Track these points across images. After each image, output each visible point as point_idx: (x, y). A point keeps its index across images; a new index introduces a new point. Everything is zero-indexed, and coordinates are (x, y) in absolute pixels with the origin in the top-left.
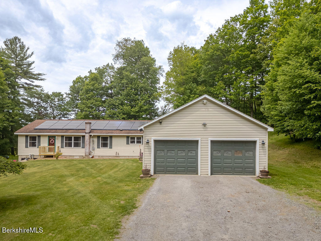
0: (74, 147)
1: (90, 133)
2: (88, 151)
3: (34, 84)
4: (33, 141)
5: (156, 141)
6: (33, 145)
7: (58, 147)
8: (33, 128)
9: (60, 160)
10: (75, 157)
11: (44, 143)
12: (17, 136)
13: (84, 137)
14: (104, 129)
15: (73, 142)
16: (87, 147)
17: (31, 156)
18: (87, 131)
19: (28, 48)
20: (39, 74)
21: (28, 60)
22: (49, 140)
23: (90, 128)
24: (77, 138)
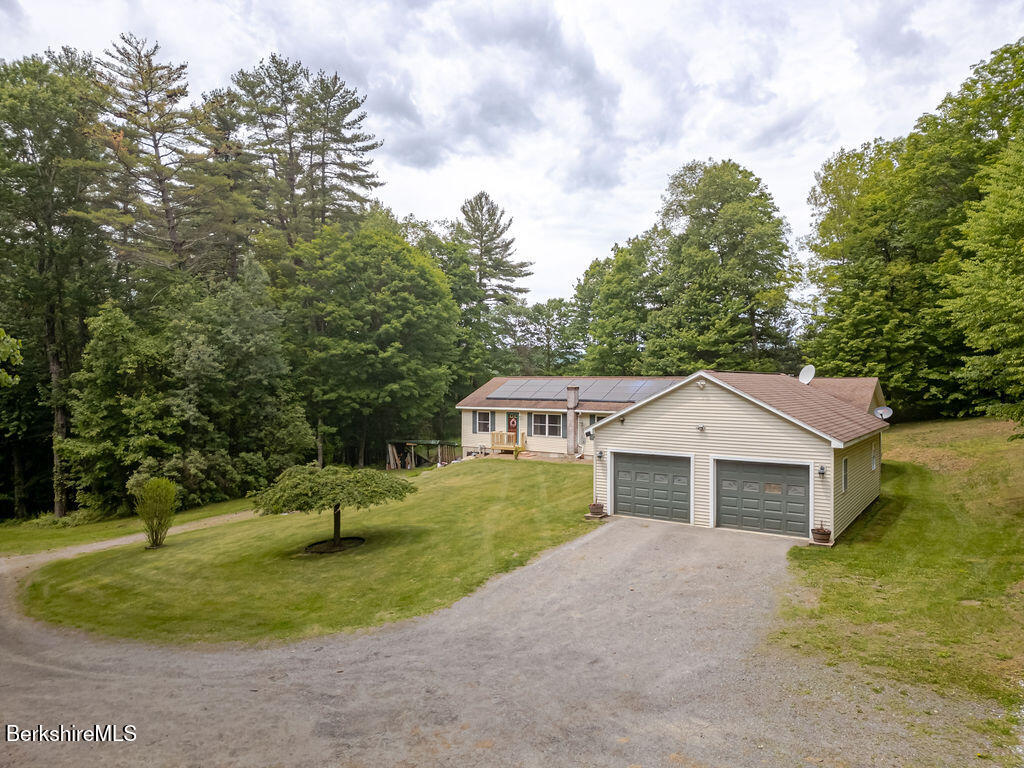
0: (550, 434)
1: (575, 408)
2: (572, 444)
3: (515, 285)
4: (484, 421)
5: (617, 456)
6: (485, 428)
7: (523, 434)
8: (484, 396)
9: (525, 461)
10: (552, 456)
11: (501, 425)
12: (460, 411)
13: (565, 415)
14: (605, 399)
15: (547, 424)
16: (571, 436)
17: (481, 449)
18: (571, 404)
19: (503, 213)
20: (523, 265)
21: (504, 236)
22: (509, 420)
23: (576, 397)
24: (554, 418)
